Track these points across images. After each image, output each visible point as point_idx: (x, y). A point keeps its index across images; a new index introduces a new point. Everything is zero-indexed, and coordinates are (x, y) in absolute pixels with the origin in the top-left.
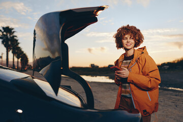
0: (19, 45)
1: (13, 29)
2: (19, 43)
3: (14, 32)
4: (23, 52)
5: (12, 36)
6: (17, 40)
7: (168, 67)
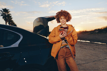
0: (12, 19)
1: (8, 10)
2: (12, 18)
3: (9, 12)
4: (14, 23)
5: (8, 14)
6: (11, 16)
7: (98, 31)
